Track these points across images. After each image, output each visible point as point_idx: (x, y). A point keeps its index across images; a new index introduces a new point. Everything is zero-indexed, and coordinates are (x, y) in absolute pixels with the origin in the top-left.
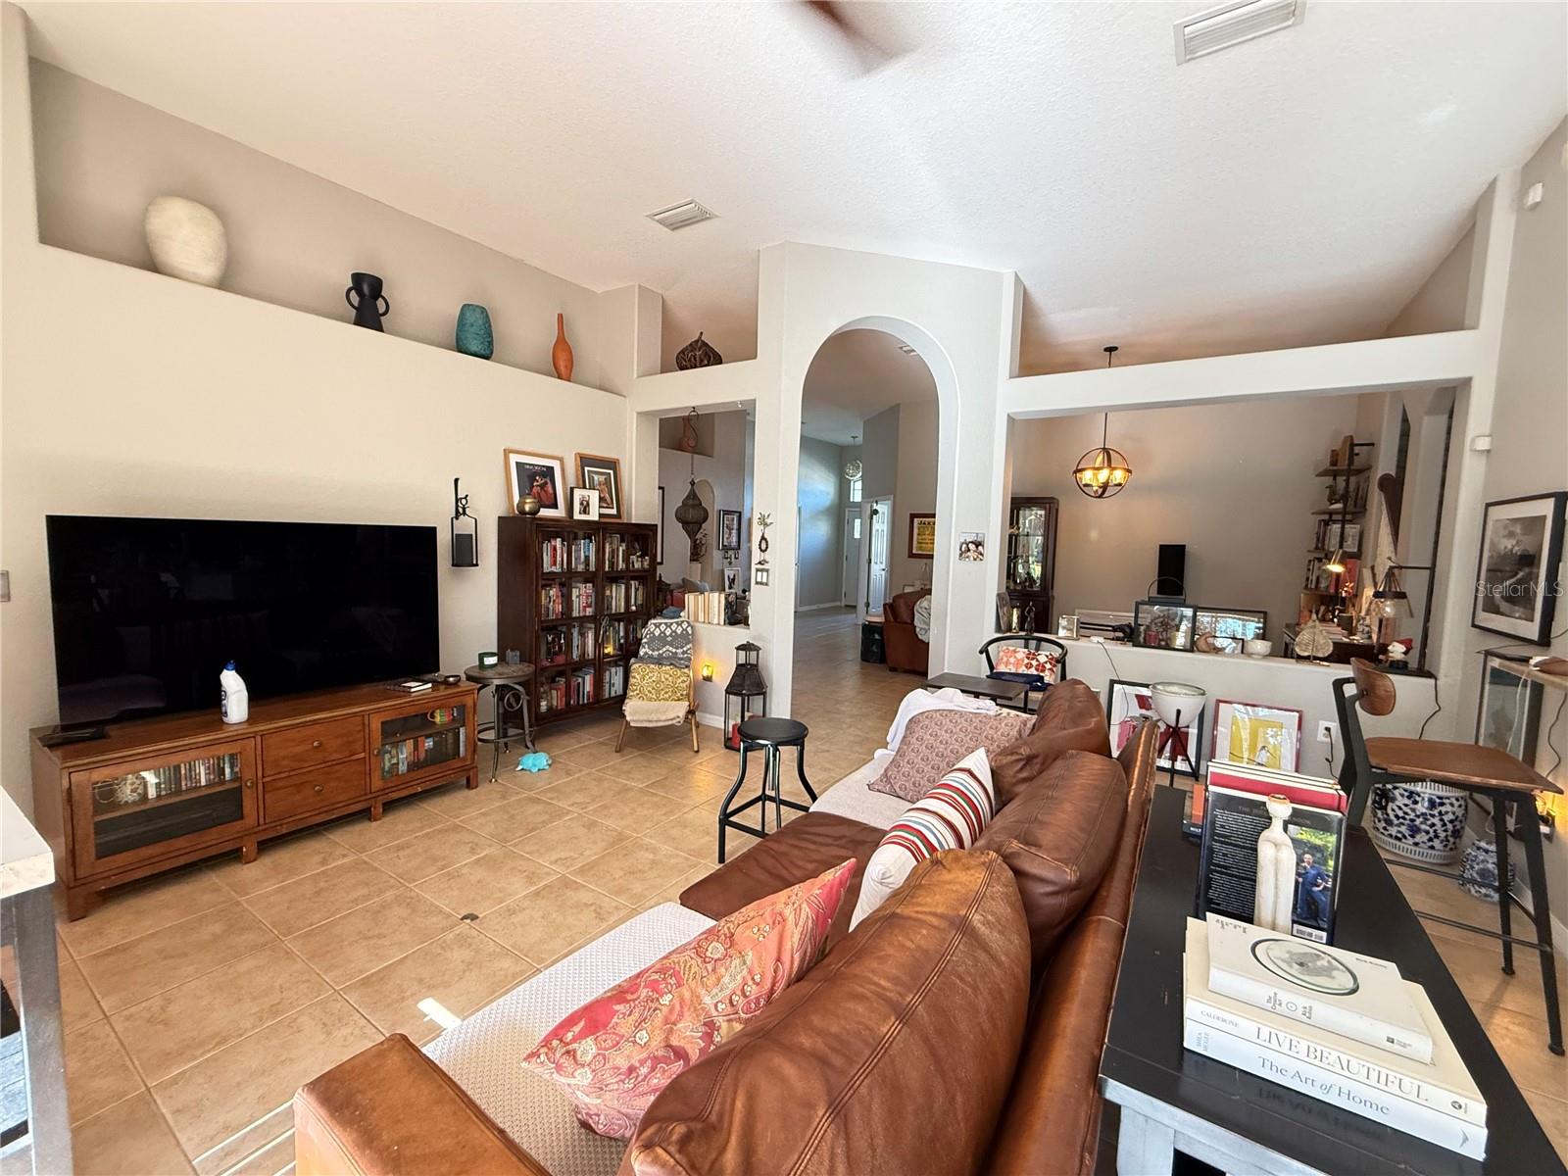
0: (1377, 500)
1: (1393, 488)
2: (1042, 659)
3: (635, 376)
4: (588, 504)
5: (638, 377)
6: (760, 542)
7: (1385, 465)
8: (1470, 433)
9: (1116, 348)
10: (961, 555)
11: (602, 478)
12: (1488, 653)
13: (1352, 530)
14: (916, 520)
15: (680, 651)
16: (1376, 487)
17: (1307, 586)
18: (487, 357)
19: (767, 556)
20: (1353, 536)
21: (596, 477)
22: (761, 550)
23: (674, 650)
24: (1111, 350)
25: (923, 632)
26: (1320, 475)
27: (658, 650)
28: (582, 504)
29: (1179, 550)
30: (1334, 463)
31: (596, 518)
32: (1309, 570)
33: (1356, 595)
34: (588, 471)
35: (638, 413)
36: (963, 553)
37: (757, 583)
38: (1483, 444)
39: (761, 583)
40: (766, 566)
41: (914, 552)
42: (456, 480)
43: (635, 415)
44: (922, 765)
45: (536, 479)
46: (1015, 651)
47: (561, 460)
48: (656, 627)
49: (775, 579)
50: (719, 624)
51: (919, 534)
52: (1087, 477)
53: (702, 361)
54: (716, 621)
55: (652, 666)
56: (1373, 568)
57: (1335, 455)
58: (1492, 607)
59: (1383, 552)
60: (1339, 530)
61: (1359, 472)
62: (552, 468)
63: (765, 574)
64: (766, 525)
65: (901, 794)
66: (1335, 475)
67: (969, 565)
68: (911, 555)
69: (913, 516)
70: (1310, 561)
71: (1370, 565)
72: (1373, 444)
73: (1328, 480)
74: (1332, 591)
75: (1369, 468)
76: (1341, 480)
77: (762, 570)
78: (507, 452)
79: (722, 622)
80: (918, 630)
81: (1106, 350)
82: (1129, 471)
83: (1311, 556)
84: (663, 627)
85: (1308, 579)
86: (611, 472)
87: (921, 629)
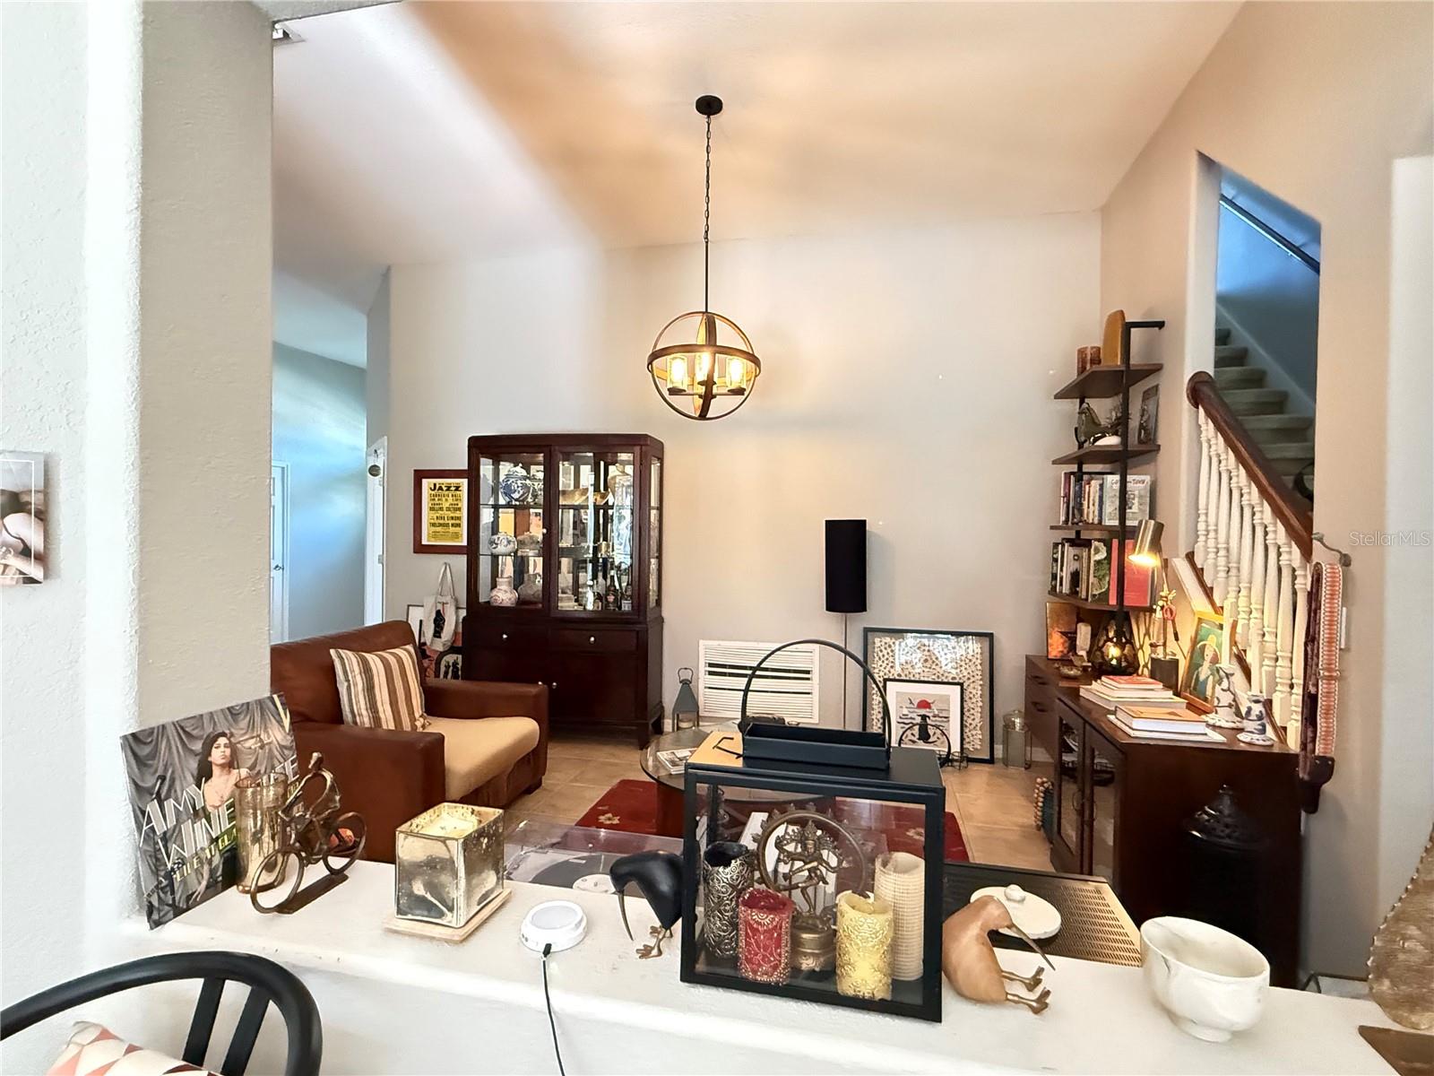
7: (1196, 355)
13: (1142, 483)
14: (425, 481)
16: (1186, 396)
17: (1054, 588)
20: (1141, 497)
26: (1061, 396)
29: (857, 531)
32: (1055, 560)
41: (424, 542)
51: (432, 509)
56: (1190, 557)
60: (1117, 487)
61: (1144, 375)
68: (420, 549)
69: (420, 475)
70: (1056, 545)
71: (1183, 552)
72: (1160, 325)
73: (1072, 405)
74: (1113, 601)
75: (1163, 366)
83: (1058, 536)
85: (1054, 577)
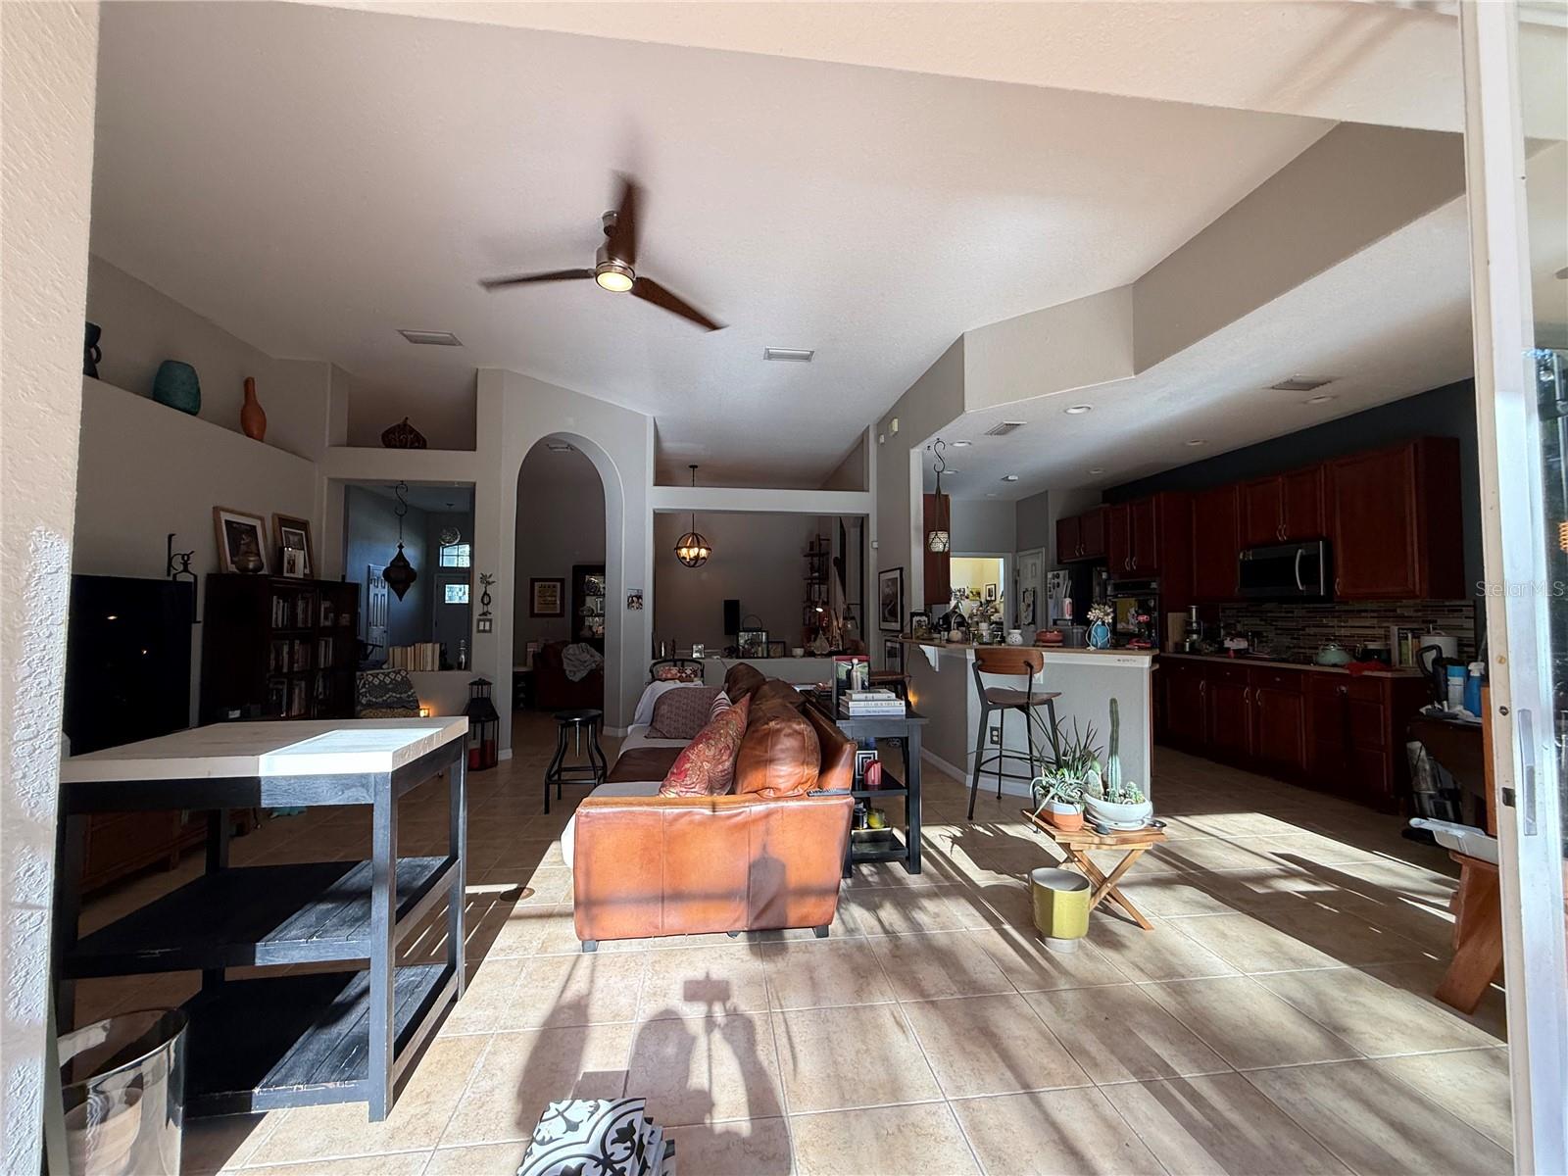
0: (834, 571)
1: (841, 563)
2: (689, 672)
3: (327, 444)
4: (294, 563)
5: (330, 446)
6: (483, 597)
7: (836, 553)
8: (871, 540)
9: (696, 467)
10: (628, 605)
11: (296, 539)
12: (886, 641)
13: (824, 588)
14: (536, 584)
15: (404, 696)
16: (832, 564)
18: (194, 414)
19: (490, 608)
20: (825, 592)
21: (291, 537)
22: (484, 604)
23: (398, 696)
24: (694, 467)
25: (572, 674)
26: (805, 556)
27: (382, 697)
28: (289, 563)
29: (736, 603)
30: (811, 549)
31: (302, 577)
32: (807, 609)
33: (830, 622)
34: (285, 531)
35: (330, 479)
36: (630, 605)
37: (479, 631)
38: (875, 545)
39: (484, 631)
40: (489, 617)
41: (536, 612)
42: (170, 537)
43: (326, 481)
44: (684, 714)
45: (241, 535)
46: (670, 670)
47: (261, 519)
48: (374, 677)
49: (497, 627)
50: (433, 670)
51: (539, 596)
52: (684, 552)
53: (412, 443)
54: (429, 668)
55: (384, 710)
57: (812, 543)
58: (885, 620)
59: (840, 603)
60: (818, 588)
61: (824, 555)
62: (254, 527)
63: (488, 624)
64: (489, 583)
65: (668, 735)
66: (812, 556)
67: (634, 612)
68: (533, 615)
69: (533, 581)
70: (807, 604)
72: (828, 541)
73: (810, 559)
75: (828, 553)
76: (816, 559)
77: (484, 620)
78: (216, 510)
79: (436, 667)
80: (567, 672)
81: (691, 467)
82: (710, 549)
83: (807, 601)
84: (381, 677)
86: (303, 533)
87: (570, 671)
